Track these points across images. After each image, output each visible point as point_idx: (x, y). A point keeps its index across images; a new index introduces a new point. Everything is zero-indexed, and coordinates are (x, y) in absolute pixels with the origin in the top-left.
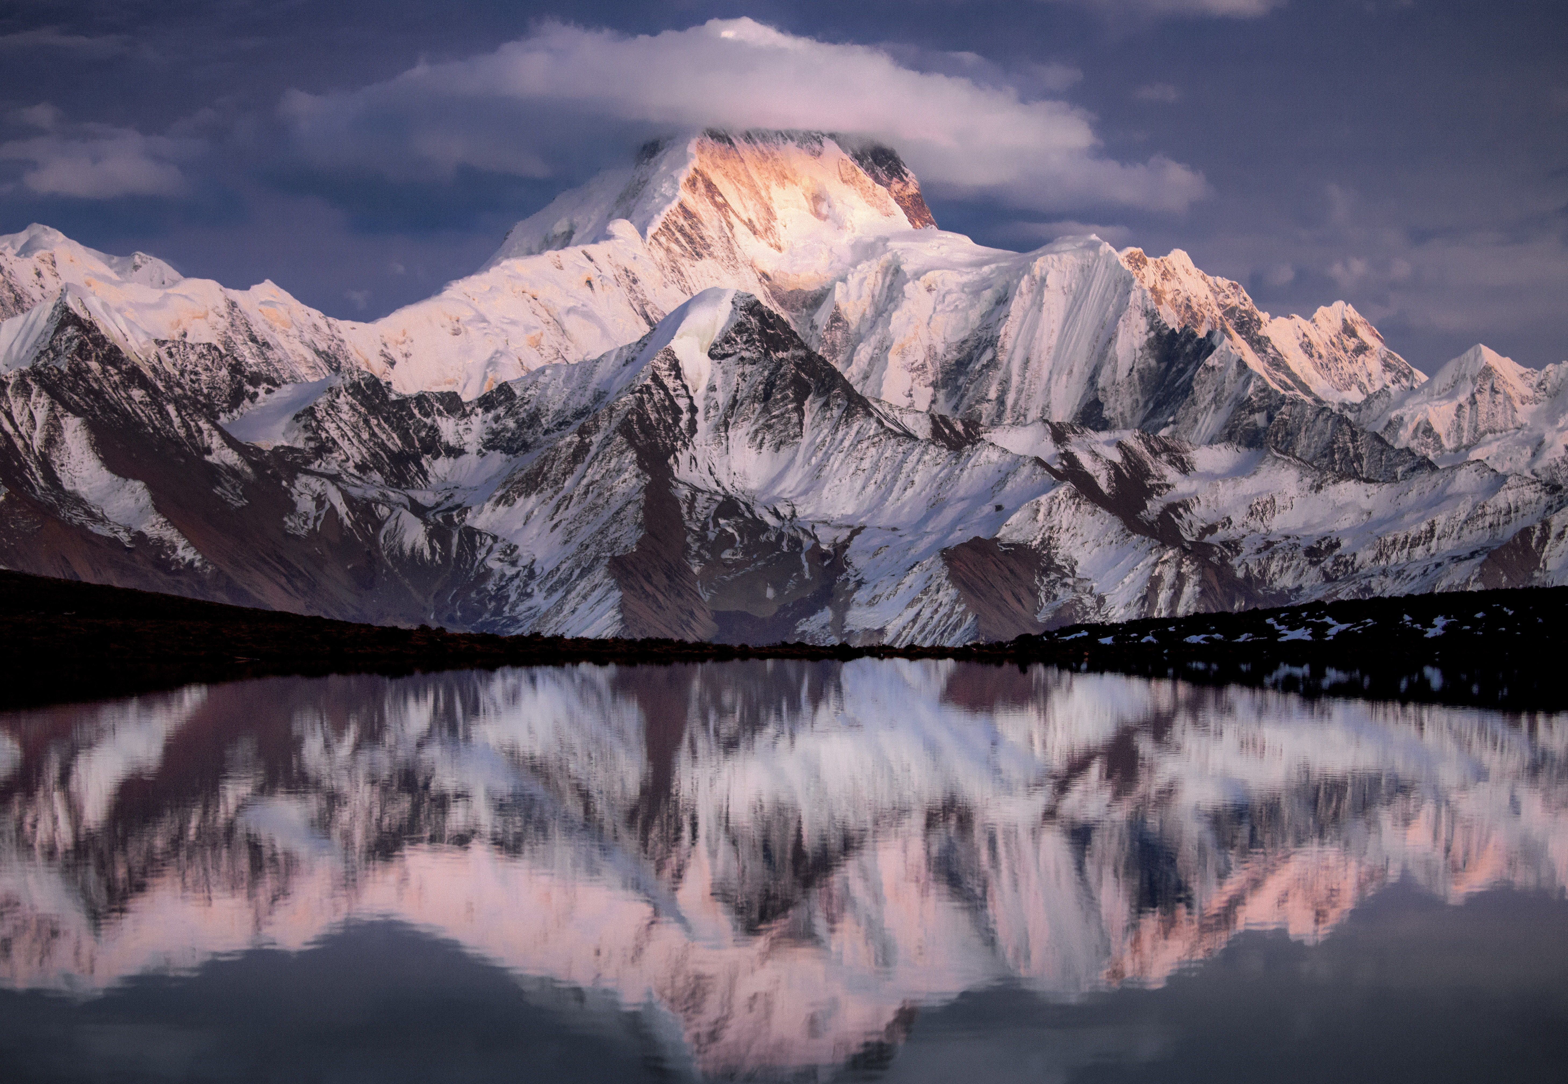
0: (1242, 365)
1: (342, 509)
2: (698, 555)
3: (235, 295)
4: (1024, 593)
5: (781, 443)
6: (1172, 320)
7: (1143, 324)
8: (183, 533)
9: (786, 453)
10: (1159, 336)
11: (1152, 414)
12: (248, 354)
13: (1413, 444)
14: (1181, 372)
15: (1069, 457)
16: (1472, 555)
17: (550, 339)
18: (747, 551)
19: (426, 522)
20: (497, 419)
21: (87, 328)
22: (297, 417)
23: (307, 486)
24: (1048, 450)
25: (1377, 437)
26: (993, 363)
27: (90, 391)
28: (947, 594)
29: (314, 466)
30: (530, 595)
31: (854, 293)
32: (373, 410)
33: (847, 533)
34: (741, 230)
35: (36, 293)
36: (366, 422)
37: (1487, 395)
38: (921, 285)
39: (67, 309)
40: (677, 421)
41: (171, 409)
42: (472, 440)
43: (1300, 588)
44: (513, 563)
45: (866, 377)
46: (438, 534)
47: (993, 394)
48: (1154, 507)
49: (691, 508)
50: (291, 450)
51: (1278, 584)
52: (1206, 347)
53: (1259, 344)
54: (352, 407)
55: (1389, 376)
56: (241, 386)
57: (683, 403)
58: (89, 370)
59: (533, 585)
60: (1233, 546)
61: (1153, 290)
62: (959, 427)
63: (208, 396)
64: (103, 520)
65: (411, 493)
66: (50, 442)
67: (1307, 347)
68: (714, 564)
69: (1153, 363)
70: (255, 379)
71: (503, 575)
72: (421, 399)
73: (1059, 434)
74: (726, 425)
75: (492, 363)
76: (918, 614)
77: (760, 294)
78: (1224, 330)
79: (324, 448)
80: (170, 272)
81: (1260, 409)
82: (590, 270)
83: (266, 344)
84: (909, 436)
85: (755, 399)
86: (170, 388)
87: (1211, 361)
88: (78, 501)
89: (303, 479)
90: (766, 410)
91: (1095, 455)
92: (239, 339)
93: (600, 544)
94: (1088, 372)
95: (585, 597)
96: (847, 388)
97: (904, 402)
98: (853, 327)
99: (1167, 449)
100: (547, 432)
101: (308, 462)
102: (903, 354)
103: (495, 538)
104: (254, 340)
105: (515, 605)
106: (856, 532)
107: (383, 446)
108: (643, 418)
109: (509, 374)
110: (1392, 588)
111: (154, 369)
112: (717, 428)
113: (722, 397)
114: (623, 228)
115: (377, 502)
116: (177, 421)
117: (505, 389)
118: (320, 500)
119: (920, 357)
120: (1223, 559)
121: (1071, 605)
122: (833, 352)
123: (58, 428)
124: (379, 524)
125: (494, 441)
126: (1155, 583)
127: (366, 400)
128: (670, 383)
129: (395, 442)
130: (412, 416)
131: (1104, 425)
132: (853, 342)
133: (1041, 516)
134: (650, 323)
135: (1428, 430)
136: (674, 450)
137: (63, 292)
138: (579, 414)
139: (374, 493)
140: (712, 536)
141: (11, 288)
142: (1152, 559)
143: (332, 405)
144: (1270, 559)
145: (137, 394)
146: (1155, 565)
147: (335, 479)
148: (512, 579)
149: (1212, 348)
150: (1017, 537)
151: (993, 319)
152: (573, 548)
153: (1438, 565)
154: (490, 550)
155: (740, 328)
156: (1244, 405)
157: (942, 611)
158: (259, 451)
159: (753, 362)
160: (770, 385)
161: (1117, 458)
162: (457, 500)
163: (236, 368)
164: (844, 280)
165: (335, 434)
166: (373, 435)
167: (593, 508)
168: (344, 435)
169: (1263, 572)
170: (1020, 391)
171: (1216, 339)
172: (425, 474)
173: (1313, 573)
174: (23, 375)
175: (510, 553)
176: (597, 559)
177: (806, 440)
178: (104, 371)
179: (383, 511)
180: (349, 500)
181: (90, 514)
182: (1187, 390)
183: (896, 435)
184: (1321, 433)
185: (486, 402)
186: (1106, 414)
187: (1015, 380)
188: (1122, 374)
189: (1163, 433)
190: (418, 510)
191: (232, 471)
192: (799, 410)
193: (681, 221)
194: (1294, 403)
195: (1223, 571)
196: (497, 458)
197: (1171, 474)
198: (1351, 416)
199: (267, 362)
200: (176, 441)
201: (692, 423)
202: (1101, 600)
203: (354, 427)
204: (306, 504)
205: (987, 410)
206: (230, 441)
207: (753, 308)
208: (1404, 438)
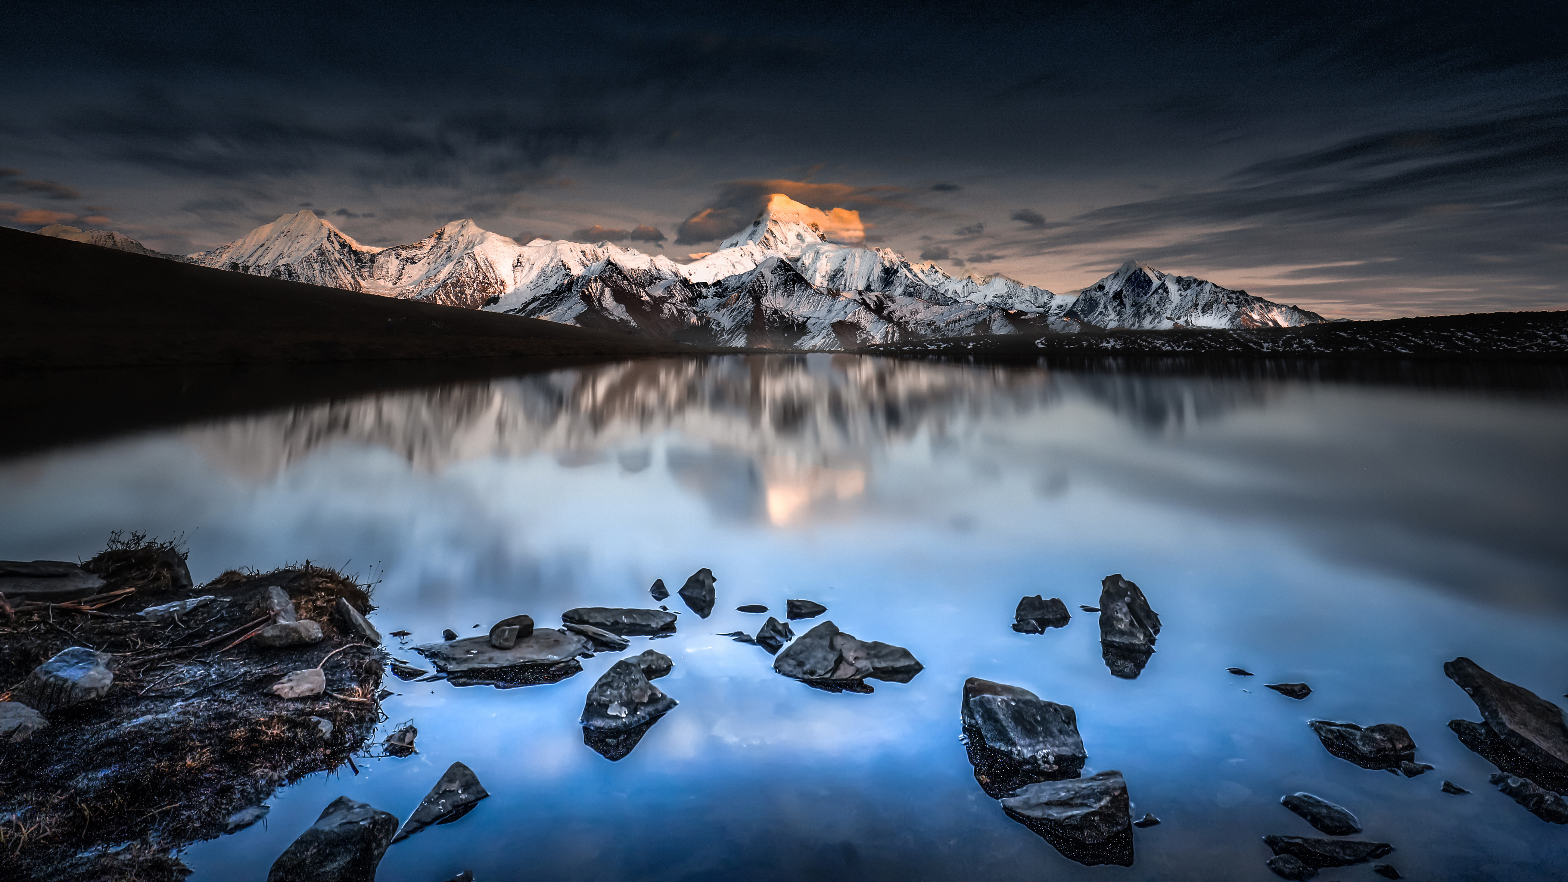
0: (906, 276)
1: (675, 312)
2: (767, 325)
3: (652, 258)
4: (853, 335)
5: (789, 295)
6: (888, 265)
7: (880, 265)
8: (633, 319)
9: (790, 297)
10: (884, 268)
11: (884, 288)
12: (654, 272)
13: (952, 296)
14: (891, 277)
15: (863, 299)
16: (971, 325)
17: (732, 269)
18: (780, 323)
19: (697, 316)
20: (717, 289)
21: (614, 265)
22: (665, 289)
23: (667, 306)
24: (858, 298)
25: (942, 294)
26: (843, 275)
27: (613, 281)
28: (833, 335)
29: (669, 301)
30: (723, 335)
31: (807, 258)
32: (686, 287)
33: (806, 319)
34: (779, 242)
35: (602, 257)
36: (683, 290)
37: (970, 283)
38: (824, 256)
39: (609, 261)
40: (763, 290)
41: (633, 286)
42: (710, 295)
43: (926, 334)
44: (719, 327)
45: (811, 279)
46: (699, 319)
47: (843, 283)
48: (886, 312)
49: (766, 312)
50: (664, 297)
51: (920, 333)
52: (896, 271)
53: (910, 271)
54: (680, 286)
55: (944, 278)
56: (652, 280)
57: (764, 285)
58: (613, 276)
59: (724, 333)
60: (907, 323)
61: (882, 257)
62: (835, 291)
63: (643, 283)
64: (612, 315)
65: (694, 308)
66: (601, 294)
67: (922, 271)
68: (772, 327)
69: (883, 275)
70: (656, 279)
71: (716, 330)
72: (697, 284)
73: (860, 293)
74: (775, 291)
75: (716, 275)
76: (825, 341)
77: (784, 258)
78: (901, 267)
79: (672, 296)
80: (636, 252)
81: (912, 287)
82: (742, 252)
83: (659, 270)
84: (822, 294)
85: (783, 284)
86: (634, 281)
87: (898, 275)
88: (606, 309)
89: (666, 304)
90: (785, 287)
91: (870, 299)
92: (652, 269)
93: (742, 322)
94: (867, 278)
95: (737, 336)
96: (806, 281)
97: (820, 285)
98: (807, 267)
99: (888, 297)
100: (730, 292)
101: (668, 300)
102: (820, 273)
103: (715, 320)
104: (656, 269)
105: (719, 338)
106: (809, 318)
107: (687, 296)
108: (754, 289)
109: (721, 278)
110: (951, 335)
111: (630, 276)
112: (773, 292)
113: (774, 284)
114: (751, 242)
115: (685, 310)
116: (635, 289)
117: (719, 282)
118: (670, 310)
119: (824, 274)
120: (905, 326)
121: (866, 338)
122: (802, 272)
123: (604, 291)
124: (685, 316)
125: (716, 295)
126: (888, 332)
127: (684, 284)
128: (761, 280)
129: (690, 295)
130: (695, 288)
131: (872, 291)
132: (807, 270)
133: (856, 315)
134: (756, 265)
135: (956, 292)
136: (762, 297)
137: (609, 257)
138: (737, 288)
139: (684, 308)
140: (771, 320)
141: (596, 256)
142: (886, 326)
143: (675, 285)
144: (917, 326)
145: (625, 282)
146: (887, 328)
147: (674, 304)
148: (719, 331)
149: (898, 271)
150: (850, 320)
151: (842, 265)
152: (735, 323)
153: (962, 328)
154: (713, 323)
155: (779, 266)
156: (907, 286)
157: (832, 340)
158: (655, 297)
159: (782, 275)
160: (786, 280)
161: (875, 299)
162: (705, 310)
163: (651, 276)
164: (805, 255)
165: (675, 293)
166: (685, 293)
167: (740, 312)
168: (677, 293)
169: (916, 330)
170: (850, 282)
171: (899, 269)
172: (698, 303)
173: (929, 330)
174: (596, 277)
175: (718, 324)
176: (741, 325)
177: (795, 294)
178: (617, 276)
179: (686, 312)
180: (677, 309)
181: (609, 313)
182: (892, 282)
183: (818, 293)
184: (928, 293)
185: (714, 285)
186: (872, 288)
187: (848, 280)
188: (876, 278)
189: (887, 293)
190: (695, 312)
191: (647, 302)
192: (794, 287)
193: (764, 240)
194: (920, 285)
195: (905, 329)
196: (716, 299)
197: (890, 304)
198: (935, 289)
199: (659, 274)
200: (634, 294)
201: (766, 290)
202: (873, 337)
203: (680, 291)
204: (666, 311)
205: (841, 287)
206: (648, 295)
207: (782, 261)
208: (949, 295)
